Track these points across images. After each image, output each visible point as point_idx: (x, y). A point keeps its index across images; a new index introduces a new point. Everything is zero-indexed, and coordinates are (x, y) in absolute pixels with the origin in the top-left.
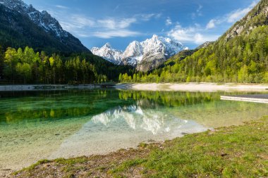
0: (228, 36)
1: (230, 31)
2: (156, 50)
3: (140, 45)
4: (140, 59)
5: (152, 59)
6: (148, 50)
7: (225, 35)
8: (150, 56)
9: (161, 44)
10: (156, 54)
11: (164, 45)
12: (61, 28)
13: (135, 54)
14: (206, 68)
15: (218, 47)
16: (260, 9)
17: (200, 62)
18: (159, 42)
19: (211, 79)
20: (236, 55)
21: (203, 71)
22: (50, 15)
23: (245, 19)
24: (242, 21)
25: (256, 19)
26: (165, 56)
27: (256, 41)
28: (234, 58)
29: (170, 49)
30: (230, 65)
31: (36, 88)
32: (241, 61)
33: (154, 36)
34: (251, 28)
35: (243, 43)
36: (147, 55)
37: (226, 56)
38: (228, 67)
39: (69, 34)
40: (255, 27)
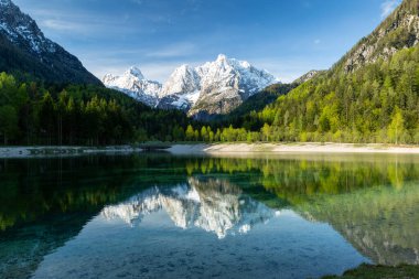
0: (349, 62)
1: (352, 54)
2: (224, 83)
3: (194, 73)
4: (194, 97)
5: (217, 98)
6: (210, 82)
7: (344, 60)
8: (213, 92)
9: (233, 72)
10: (224, 89)
11: (239, 74)
12: (42, 34)
13: (185, 89)
14: (321, 118)
15: (338, 82)
16: (399, 18)
17: (310, 106)
18: (229, 69)
19: (342, 136)
20: (370, 96)
21: (316, 122)
22: (18, 9)
23: (376, 33)
24: (370, 37)
25: (393, 35)
26: (240, 93)
27: (400, 72)
28: (367, 101)
29: (249, 81)
30: (361, 114)
31: (33, 152)
32: (379, 106)
33: (221, 57)
34: (386, 50)
35: (380, 76)
36: (208, 91)
37: (355, 97)
38: (358, 116)
39: (57, 46)
40: (393, 49)
